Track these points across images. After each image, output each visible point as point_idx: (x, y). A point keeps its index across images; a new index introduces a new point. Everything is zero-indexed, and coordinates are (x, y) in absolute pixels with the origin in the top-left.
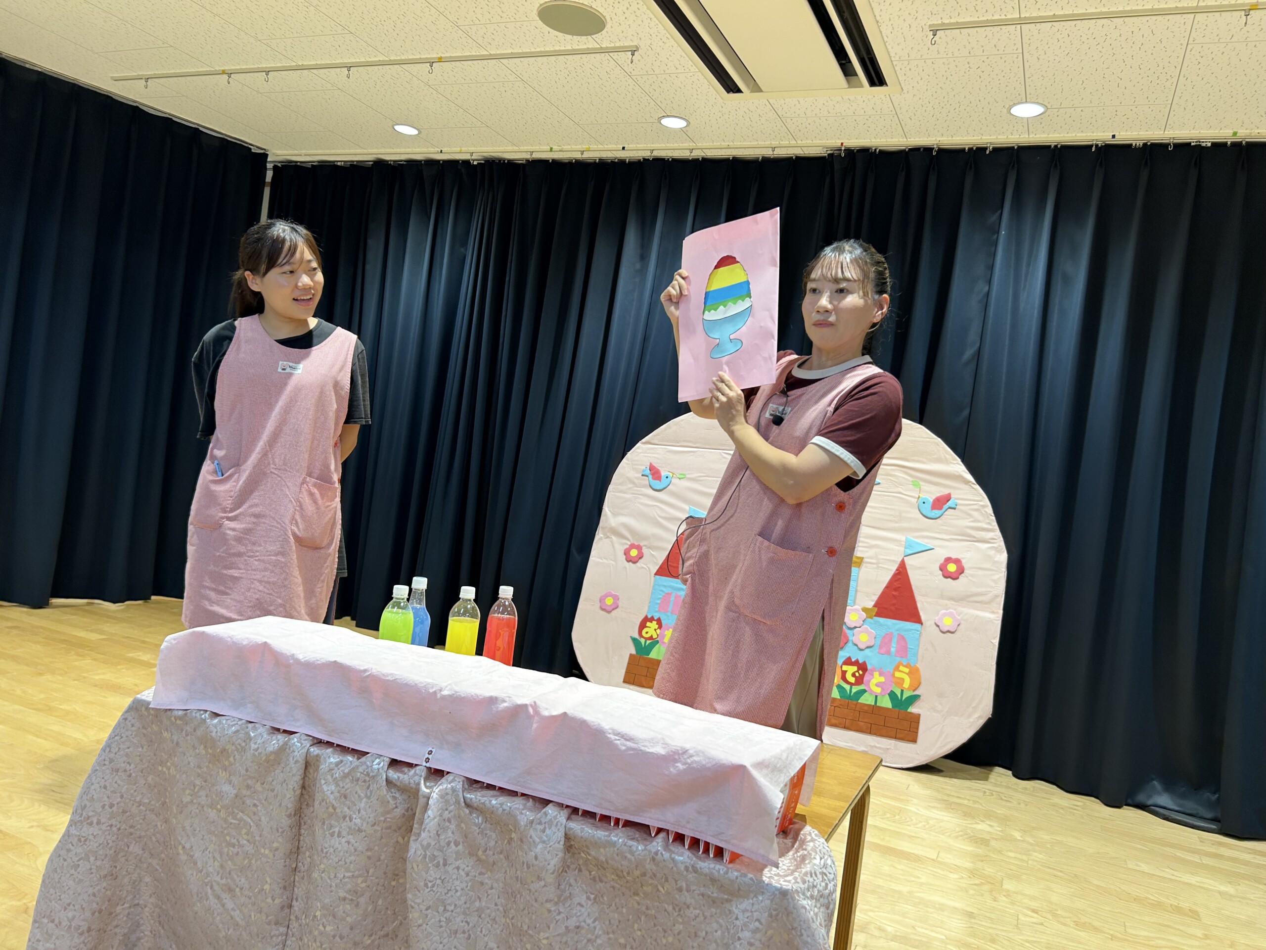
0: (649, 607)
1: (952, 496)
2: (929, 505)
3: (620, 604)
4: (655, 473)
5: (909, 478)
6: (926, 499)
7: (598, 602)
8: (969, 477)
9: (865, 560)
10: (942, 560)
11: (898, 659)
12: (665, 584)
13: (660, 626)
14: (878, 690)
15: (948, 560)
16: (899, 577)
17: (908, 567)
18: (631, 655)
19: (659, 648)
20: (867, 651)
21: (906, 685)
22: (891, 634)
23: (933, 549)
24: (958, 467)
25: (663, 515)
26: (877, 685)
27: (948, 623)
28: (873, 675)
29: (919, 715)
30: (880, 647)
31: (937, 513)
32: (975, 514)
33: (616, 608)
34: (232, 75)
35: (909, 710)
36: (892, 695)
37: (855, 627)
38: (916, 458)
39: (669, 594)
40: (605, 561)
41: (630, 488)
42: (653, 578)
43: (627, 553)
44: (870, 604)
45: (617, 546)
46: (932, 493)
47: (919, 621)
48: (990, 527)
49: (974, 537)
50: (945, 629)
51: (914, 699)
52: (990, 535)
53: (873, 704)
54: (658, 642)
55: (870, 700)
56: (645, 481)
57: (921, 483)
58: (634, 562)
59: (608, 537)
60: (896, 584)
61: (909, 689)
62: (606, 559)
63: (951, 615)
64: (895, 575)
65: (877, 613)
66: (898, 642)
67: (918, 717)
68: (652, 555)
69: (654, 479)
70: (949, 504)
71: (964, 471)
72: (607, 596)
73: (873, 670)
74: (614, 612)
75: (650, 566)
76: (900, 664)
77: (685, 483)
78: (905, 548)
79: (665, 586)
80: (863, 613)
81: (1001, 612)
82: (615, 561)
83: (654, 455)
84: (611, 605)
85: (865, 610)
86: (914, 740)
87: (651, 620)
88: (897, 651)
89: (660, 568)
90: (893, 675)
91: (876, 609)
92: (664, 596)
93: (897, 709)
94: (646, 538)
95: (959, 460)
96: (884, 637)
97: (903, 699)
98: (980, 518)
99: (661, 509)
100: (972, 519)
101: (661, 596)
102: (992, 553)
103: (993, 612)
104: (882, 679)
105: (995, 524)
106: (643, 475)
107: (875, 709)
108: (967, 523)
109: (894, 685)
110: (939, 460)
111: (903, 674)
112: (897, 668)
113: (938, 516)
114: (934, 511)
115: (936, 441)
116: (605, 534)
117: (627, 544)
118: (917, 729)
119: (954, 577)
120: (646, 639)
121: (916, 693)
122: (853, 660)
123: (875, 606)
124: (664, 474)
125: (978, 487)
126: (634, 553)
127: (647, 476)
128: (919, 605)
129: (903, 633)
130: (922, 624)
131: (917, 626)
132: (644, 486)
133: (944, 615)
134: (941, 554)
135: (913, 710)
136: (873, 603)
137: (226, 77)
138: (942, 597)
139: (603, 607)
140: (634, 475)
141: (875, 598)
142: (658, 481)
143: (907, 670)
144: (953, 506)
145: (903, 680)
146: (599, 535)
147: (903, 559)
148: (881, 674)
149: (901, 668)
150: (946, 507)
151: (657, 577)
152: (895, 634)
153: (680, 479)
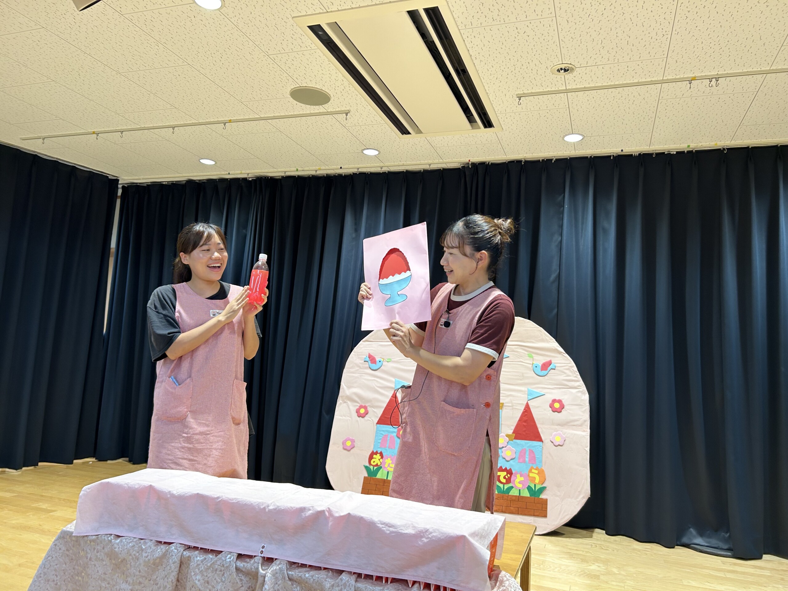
0: (374, 446)
1: (552, 362)
2: (539, 368)
3: (356, 444)
4: (372, 359)
5: (526, 352)
6: (537, 364)
7: (342, 445)
8: (561, 350)
9: (505, 404)
10: (551, 402)
11: (531, 465)
12: (383, 429)
13: (382, 457)
14: (520, 486)
15: (554, 401)
16: (526, 413)
17: (531, 407)
18: (365, 478)
19: (383, 471)
20: (511, 461)
21: (537, 481)
22: (525, 449)
23: (544, 395)
24: (553, 344)
25: (378, 385)
26: (520, 483)
27: (558, 440)
28: (516, 477)
29: (547, 499)
30: (519, 459)
31: (544, 372)
32: (567, 371)
33: (353, 448)
34: (99, 134)
35: (540, 497)
36: (529, 488)
37: (503, 447)
38: (529, 340)
39: (386, 436)
40: (344, 418)
41: (357, 370)
42: (375, 426)
43: (358, 411)
44: (510, 432)
45: (351, 407)
46: (540, 360)
47: (540, 440)
48: (577, 379)
49: (568, 386)
50: (557, 444)
51: (542, 490)
52: (578, 384)
53: (518, 495)
54: (381, 467)
55: (516, 492)
56: (367, 365)
57: (533, 355)
58: (363, 417)
59: (345, 402)
60: (525, 418)
61: (539, 483)
62: (345, 416)
63: (559, 435)
64: (523, 413)
65: (515, 437)
66: (529, 455)
67: (546, 501)
68: (374, 411)
69: (372, 363)
70: (551, 366)
71: (557, 346)
72: (348, 440)
73: (516, 473)
74: (352, 451)
75: (373, 418)
76: (532, 468)
77: (391, 365)
78: (528, 395)
79: (383, 431)
80: (507, 438)
81: (589, 430)
82: (351, 417)
83: (371, 348)
84: (350, 446)
85: (507, 436)
86: (545, 516)
87: (376, 453)
88: (530, 460)
89: (380, 419)
90: (529, 475)
91: (514, 435)
92: (383, 437)
93: (533, 497)
94: (369, 401)
95: (554, 340)
96: (521, 452)
97: (536, 490)
98: (570, 374)
99: (377, 381)
100: (565, 375)
101: (381, 438)
102: (580, 394)
103: (584, 431)
104: (522, 479)
105: (579, 377)
106: (365, 361)
107: (519, 498)
108: (563, 377)
109: (529, 482)
110: (543, 341)
111: (534, 474)
112: (530, 471)
113: (546, 374)
114: (542, 371)
115: (539, 329)
116: (343, 401)
117: (357, 406)
118: (547, 508)
119: (559, 411)
120: (374, 466)
121: (544, 485)
122: (503, 468)
123: (513, 433)
124: (378, 359)
125: (567, 355)
126: (362, 411)
127: (368, 362)
128: (540, 430)
129: (532, 449)
130: (543, 442)
131: (540, 443)
132: (366, 368)
133: (555, 435)
134: (549, 397)
135: (542, 496)
136: (512, 431)
137: (95, 135)
138: (553, 424)
139: (345, 448)
140: (360, 361)
141: (513, 428)
142: (374, 365)
143: (537, 472)
144: (554, 368)
145: (535, 478)
146: (339, 401)
147: (527, 402)
148: (521, 476)
149: (533, 471)
150: (549, 368)
151: (378, 425)
152: (527, 449)
153: (388, 362)
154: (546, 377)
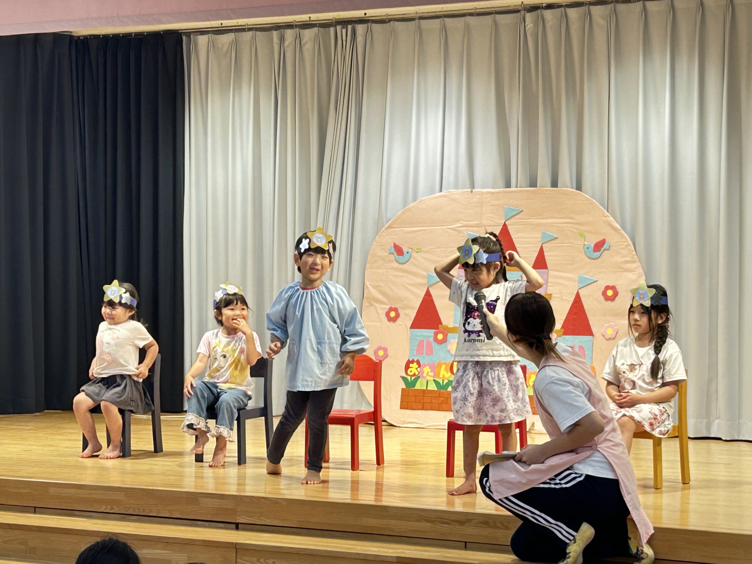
0: (410, 353)
1: (607, 241)
2: (591, 250)
3: (389, 354)
4: (399, 250)
5: (576, 231)
6: (588, 244)
7: (373, 355)
8: (616, 225)
9: (553, 295)
10: (603, 289)
12: (418, 334)
13: (419, 366)
15: (607, 288)
17: (581, 297)
18: (403, 389)
27: (610, 332)
31: (598, 254)
32: (622, 252)
33: (387, 357)
39: (422, 341)
40: (373, 323)
41: (382, 265)
42: (409, 331)
43: (387, 315)
44: (559, 327)
45: (380, 311)
46: (593, 240)
47: (592, 334)
49: (624, 268)
50: (608, 337)
54: (419, 377)
58: (394, 321)
59: (372, 305)
60: (575, 310)
63: (611, 327)
64: (574, 303)
65: (564, 333)
68: (406, 313)
69: (398, 255)
70: (605, 247)
72: (380, 349)
74: (386, 360)
75: (406, 322)
77: (421, 256)
78: (578, 283)
82: (380, 322)
83: (396, 236)
84: (382, 356)
87: (413, 362)
89: (413, 322)
91: (563, 330)
92: (419, 343)
94: (400, 301)
98: (626, 254)
99: (407, 277)
100: (620, 256)
101: (416, 344)
105: (636, 257)
108: (617, 259)
113: (599, 256)
114: (595, 253)
116: (369, 303)
117: (386, 308)
119: (612, 299)
120: (411, 376)
123: (562, 327)
124: (405, 250)
126: (393, 314)
127: (393, 254)
128: (591, 323)
129: (582, 344)
130: (594, 336)
131: (591, 338)
132: (392, 262)
133: (607, 328)
134: (602, 284)
138: (605, 314)
140: (384, 254)
141: (562, 322)
142: (402, 257)
144: (608, 248)
146: (365, 304)
147: (578, 291)
150: (602, 249)
151: (412, 330)
153: (417, 253)
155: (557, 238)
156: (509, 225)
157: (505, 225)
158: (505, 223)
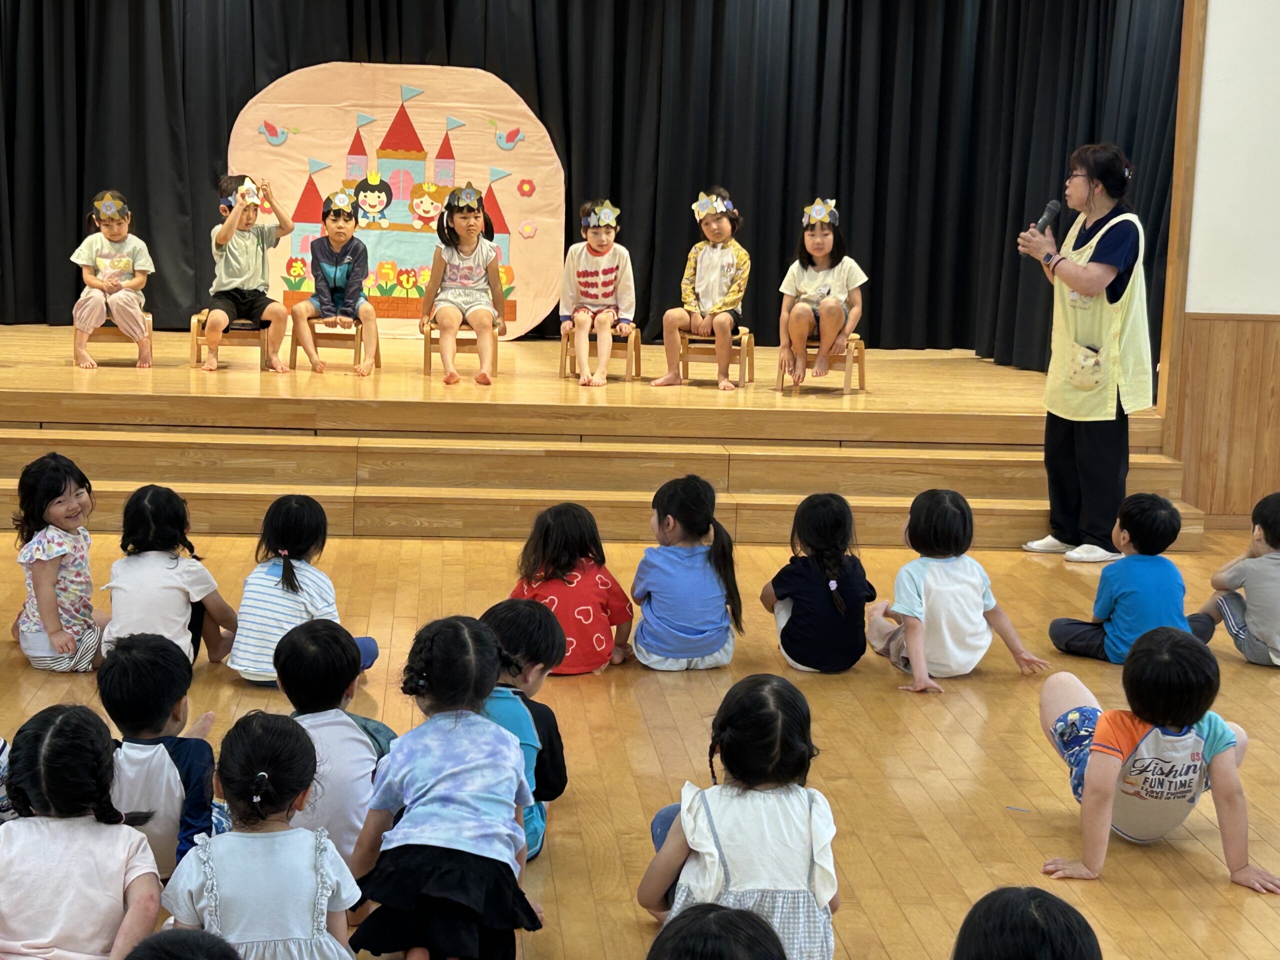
0: (292, 250)
1: (521, 130)
2: (504, 139)
4: (271, 130)
5: (486, 118)
6: (500, 134)
10: (518, 183)
15: (523, 182)
17: (495, 191)
18: (285, 292)
23: (510, 175)
25: (286, 168)
27: (528, 230)
29: (516, 301)
31: (511, 145)
32: (537, 143)
38: (490, 101)
41: (251, 146)
47: (506, 231)
48: (550, 152)
49: (538, 161)
50: (525, 235)
51: (510, 291)
63: (529, 224)
67: (514, 304)
69: (271, 135)
70: (520, 137)
71: (527, 109)
77: (299, 137)
78: (491, 176)
79: (302, 231)
81: (564, 217)
83: (266, 113)
86: (514, 318)
87: (296, 260)
95: (522, 100)
98: (542, 146)
99: (282, 162)
100: (536, 147)
101: (300, 240)
102: (553, 171)
103: (558, 220)
105: (553, 149)
108: (533, 150)
110: (506, 101)
113: (512, 148)
114: (509, 144)
115: (502, 85)
118: (515, 310)
119: (529, 194)
120: (295, 277)
121: (511, 286)
124: (279, 130)
125: (538, 121)
127: (264, 133)
128: (507, 220)
130: (510, 234)
131: (507, 235)
133: (525, 225)
134: (518, 177)
138: (522, 211)
140: (252, 134)
142: (275, 137)
144: (522, 138)
147: (490, 186)
150: (517, 139)
153: (295, 134)
154: (513, 152)
155: (464, 125)
156: (408, 107)
157: (402, 106)
158: (402, 104)
